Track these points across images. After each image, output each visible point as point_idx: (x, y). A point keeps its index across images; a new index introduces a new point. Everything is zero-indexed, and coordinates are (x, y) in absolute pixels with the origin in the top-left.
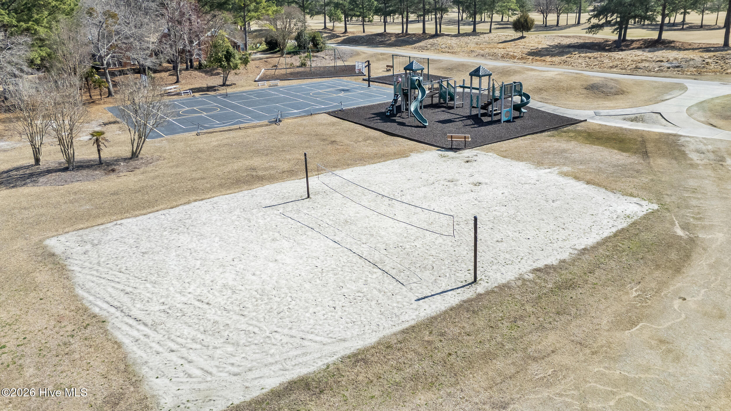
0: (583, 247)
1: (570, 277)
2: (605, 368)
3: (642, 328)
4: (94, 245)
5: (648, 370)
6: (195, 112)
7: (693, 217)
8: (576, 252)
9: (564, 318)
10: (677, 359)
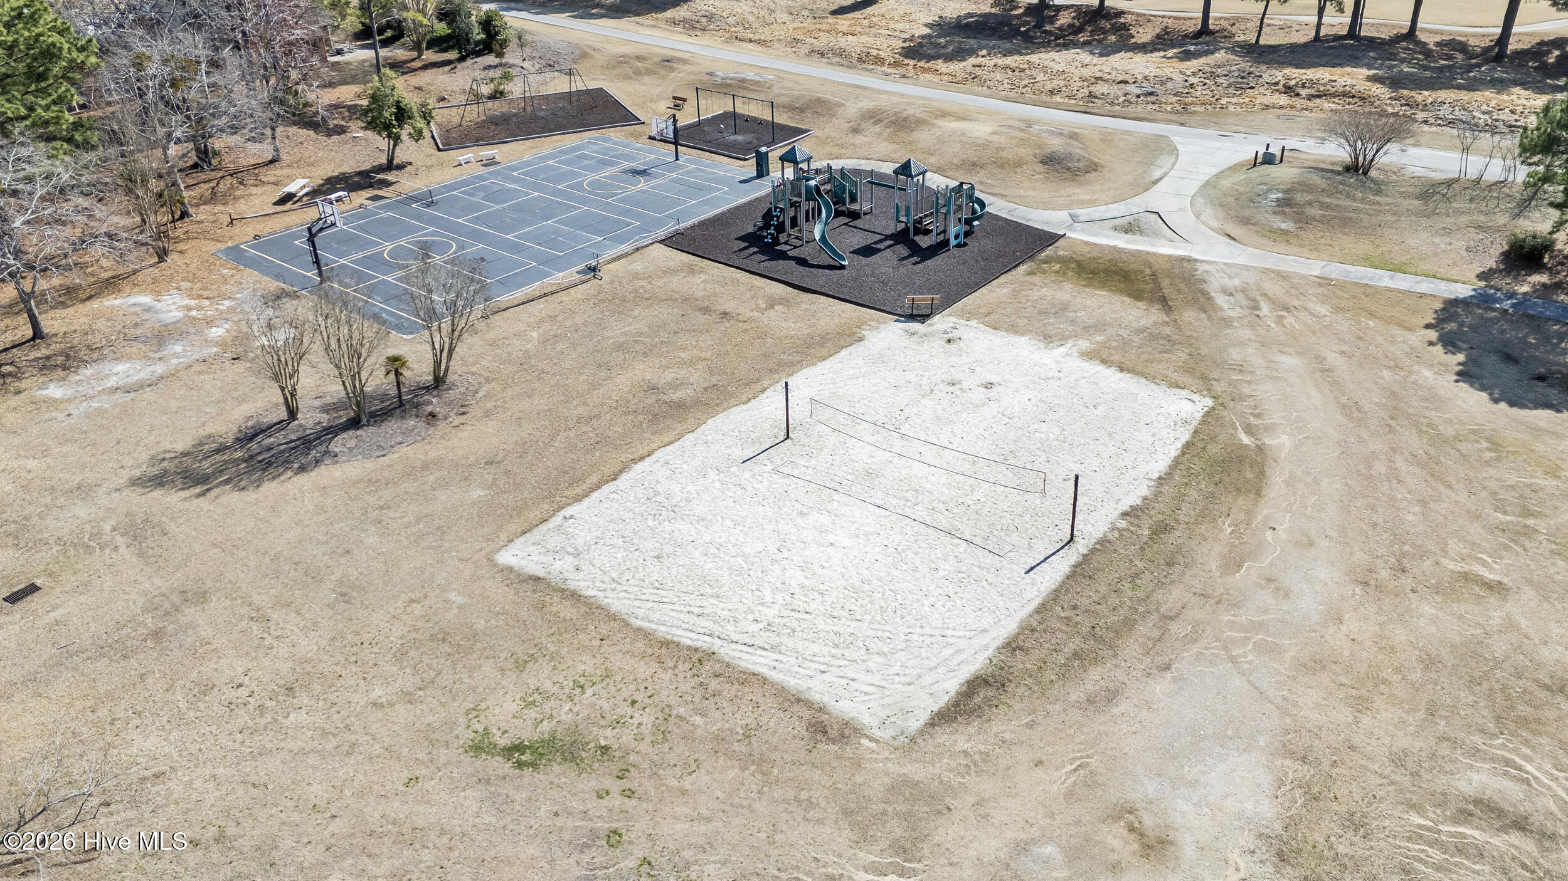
0: (1157, 475)
1: (1161, 518)
2: (1233, 615)
3: (1248, 569)
5: (1266, 611)
7: (1252, 414)
8: (1153, 483)
9: (1177, 569)
10: (1286, 595)
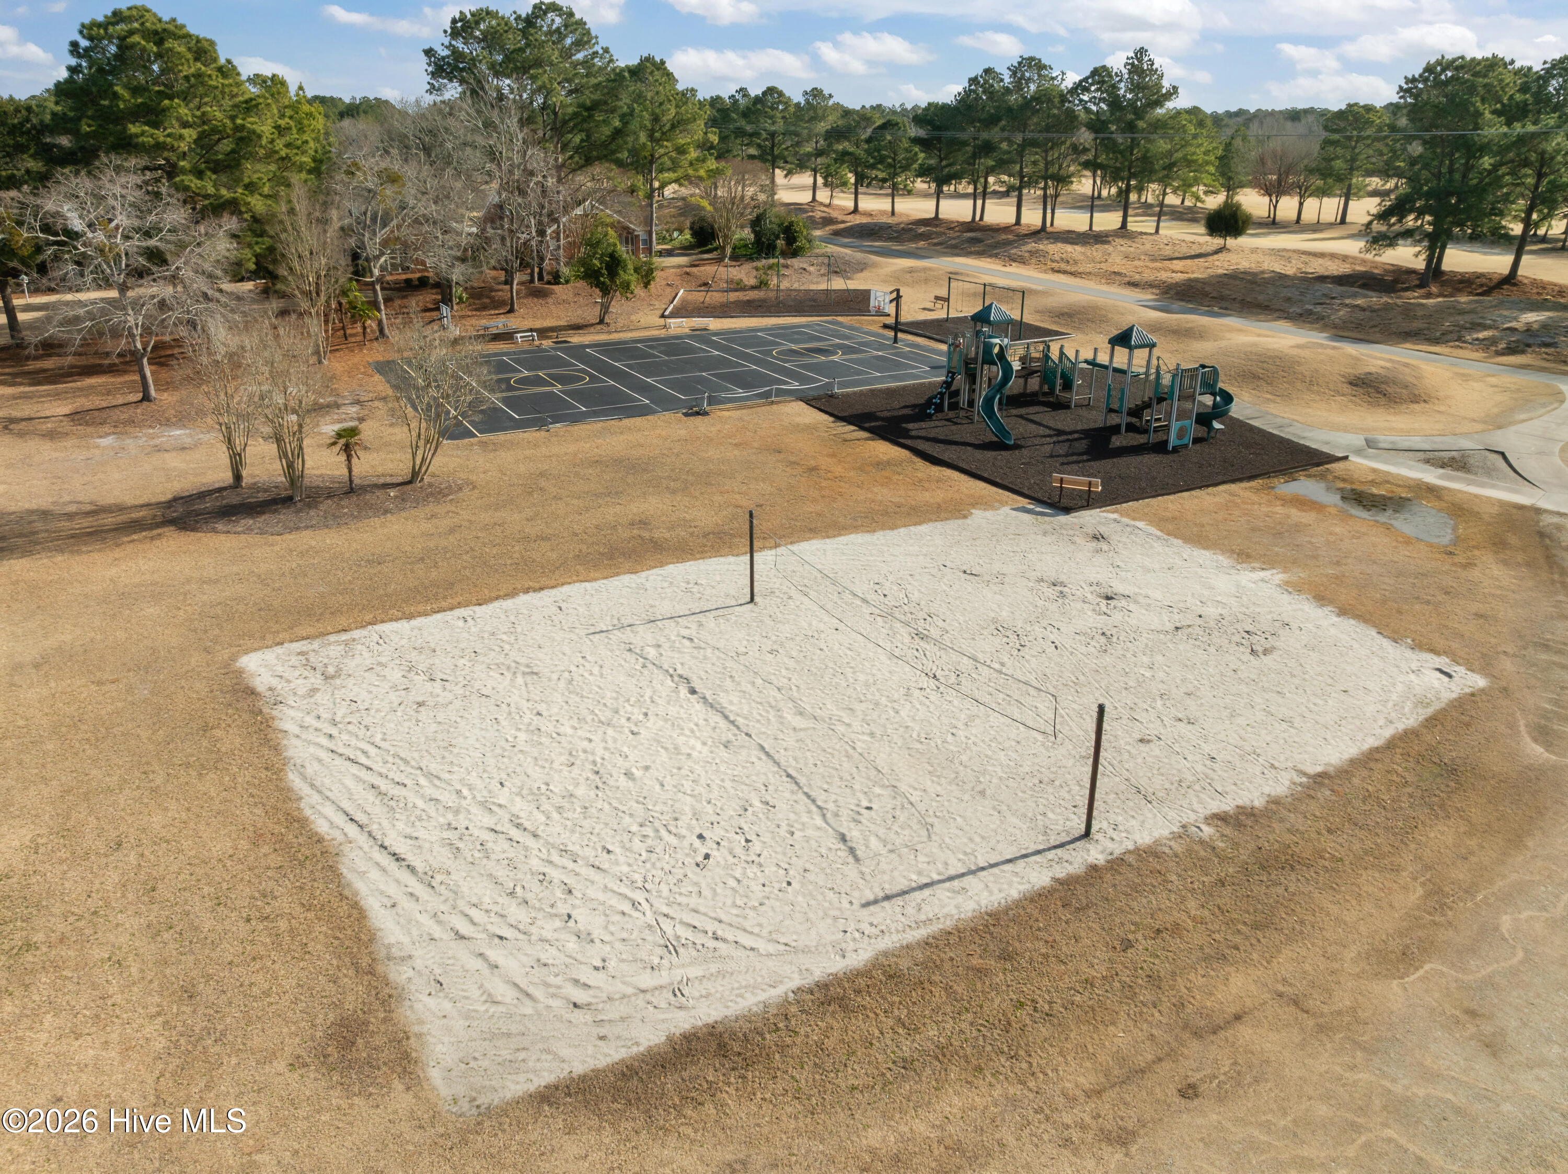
0: (1319, 769)
3: (1429, 976)
4: (327, 677)
6: (539, 381)
8: (1304, 780)
9: (1267, 939)
